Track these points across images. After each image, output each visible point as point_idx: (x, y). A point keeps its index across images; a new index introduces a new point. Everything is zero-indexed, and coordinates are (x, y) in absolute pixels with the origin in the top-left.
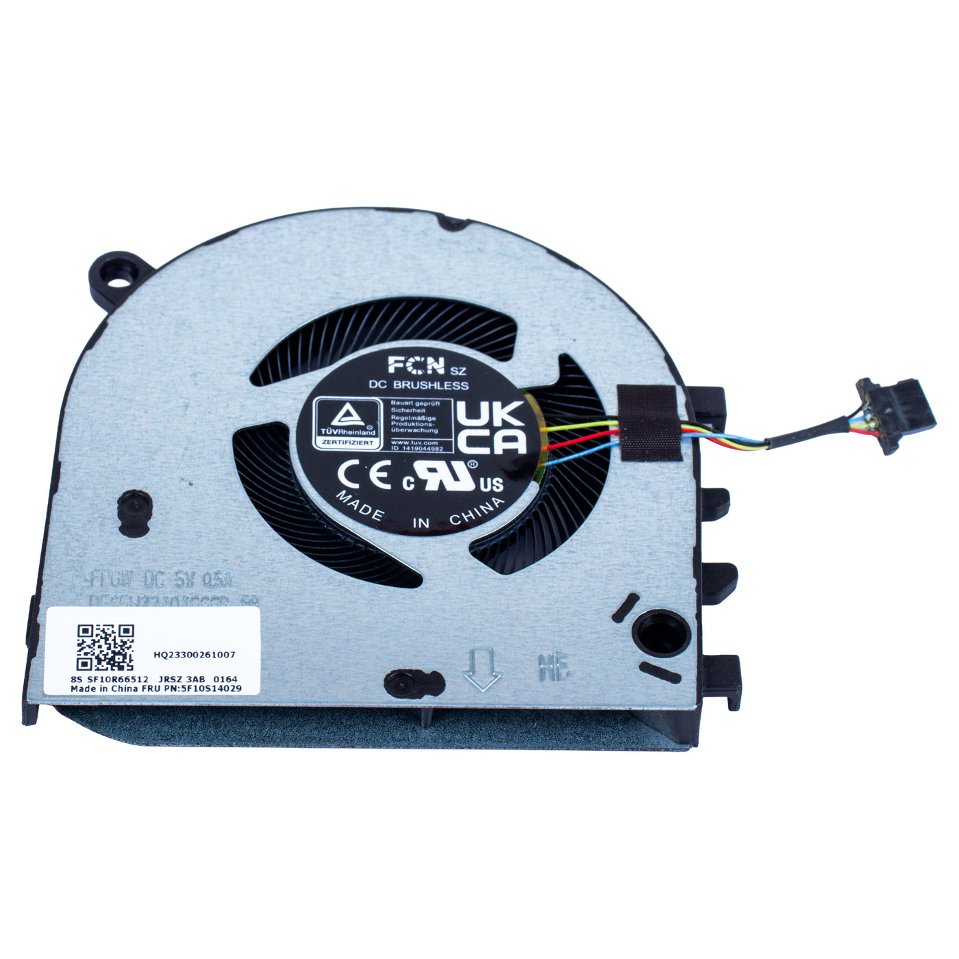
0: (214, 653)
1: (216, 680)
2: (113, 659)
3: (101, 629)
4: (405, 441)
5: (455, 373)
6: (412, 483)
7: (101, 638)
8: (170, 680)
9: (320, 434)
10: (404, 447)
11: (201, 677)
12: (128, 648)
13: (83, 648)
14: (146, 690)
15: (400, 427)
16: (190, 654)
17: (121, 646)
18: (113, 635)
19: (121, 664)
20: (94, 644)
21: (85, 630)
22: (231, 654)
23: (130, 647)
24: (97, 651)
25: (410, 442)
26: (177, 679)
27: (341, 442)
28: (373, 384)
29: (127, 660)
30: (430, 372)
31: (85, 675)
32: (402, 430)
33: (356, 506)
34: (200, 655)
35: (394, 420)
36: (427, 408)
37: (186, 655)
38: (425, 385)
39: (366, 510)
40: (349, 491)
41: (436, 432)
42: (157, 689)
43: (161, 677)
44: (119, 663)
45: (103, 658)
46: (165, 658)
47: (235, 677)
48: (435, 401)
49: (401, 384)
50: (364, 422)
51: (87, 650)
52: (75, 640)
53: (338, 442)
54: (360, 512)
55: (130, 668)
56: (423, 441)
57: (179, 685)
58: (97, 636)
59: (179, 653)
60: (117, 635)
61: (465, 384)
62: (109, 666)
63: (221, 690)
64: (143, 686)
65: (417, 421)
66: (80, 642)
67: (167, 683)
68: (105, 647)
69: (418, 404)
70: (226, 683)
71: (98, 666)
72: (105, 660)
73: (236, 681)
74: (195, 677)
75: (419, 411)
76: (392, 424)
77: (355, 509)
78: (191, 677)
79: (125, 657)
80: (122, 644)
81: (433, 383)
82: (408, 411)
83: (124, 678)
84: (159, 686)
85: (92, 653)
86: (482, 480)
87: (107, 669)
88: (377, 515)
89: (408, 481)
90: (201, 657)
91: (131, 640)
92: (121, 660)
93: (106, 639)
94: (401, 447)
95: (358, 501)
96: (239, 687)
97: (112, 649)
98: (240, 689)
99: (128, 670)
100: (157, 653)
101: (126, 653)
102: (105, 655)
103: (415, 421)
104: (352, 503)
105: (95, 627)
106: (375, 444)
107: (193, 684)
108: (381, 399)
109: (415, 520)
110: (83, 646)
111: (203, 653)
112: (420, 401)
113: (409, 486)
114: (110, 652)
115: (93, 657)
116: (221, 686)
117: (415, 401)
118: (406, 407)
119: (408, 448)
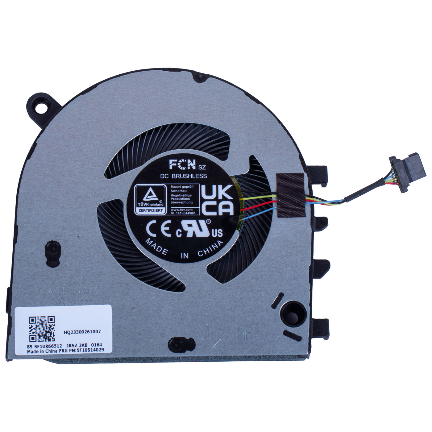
0: (91, 331)
1: (93, 345)
2: (45, 335)
3: (40, 319)
4: (177, 209)
5: (201, 168)
6: (181, 233)
7: (40, 324)
8: (72, 346)
9: (138, 206)
10: (177, 212)
11: (85, 344)
12: (52, 329)
13: (32, 330)
14: (61, 352)
15: (175, 201)
16: (80, 331)
17: (49, 328)
18: (45, 322)
19: (49, 338)
20: (37, 327)
21: (32, 319)
22: (99, 331)
23: (53, 328)
24: (38, 331)
25: (180, 210)
26: (75, 345)
27: (148, 210)
28: (162, 176)
29: (52, 336)
30: (189, 168)
31: (33, 344)
32: (176, 203)
33: (155, 247)
34: (85, 332)
35: (172, 197)
36: (188, 189)
37: (79, 332)
38: (186, 176)
39: (159, 249)
40: (152, 238)
41: (192, 203)
42: (66, 351)
43: (68, 344)
44: (48, 337)
45: (41, 334)
46: (69, 334)
47: (101, 344)
48: (191, 185)
49: (176, 176)
50: (158, 199)
51: (34, 331)
52: (28, 325)
53: (146, 210)
54: (157, 250)
55: (53, 340)
56: (186, 209)
57: (76, 348)
58: (38, 323)
59: (75, 331)
60: (47, 322)
61: (205, 175)
62: (44, 339)
63: (95, 350)
64: (60, 349)
65: (183, 197)
66: (31, 326)
67: (70, 348)
68: (42, 329)
69: (183, 187)
70: (97, 347)
71: (39, 339)
72: (42, 336)
73: (101, 345)
74: (83, 344)
75: (184, 191)
76: (171, 199)
77: (154, 248)
78: (81, 344)
79: (51, 334)
80: (49, 327)
81: (190, 175)
82: (178, 191)
83: (51, 345)
84: (67, 349)
85: (36, 332)
86: (213, 230)
87: (43, 341)
88: (164, 252)
89: (179, 232)
90: (85, 333)
91: (53, 325)
92: (49, 336)
93: (42, 324)
94: (175, 212)
95: (156, 244)
96: (103, 349)
97: (45, 330)
98: (103, 350)
99: (53, 341)
100: (65, 331)
101: (51, 332)
102: (42, 333)
103: (182, 197)
104: (153, 245)
105: (37, 318)
106: (163, 211)
107: (82, 348)
108: (166, 185)
109: (182, 254)
110: (32, 328)
111: (86, 331)
112: (184, 185)
113: (179, 235)
114: (44, 331)
115: (37, 334)
116: (95, 349)
117: (182, 185)
118: (178, 189)
119: (179, 213)
